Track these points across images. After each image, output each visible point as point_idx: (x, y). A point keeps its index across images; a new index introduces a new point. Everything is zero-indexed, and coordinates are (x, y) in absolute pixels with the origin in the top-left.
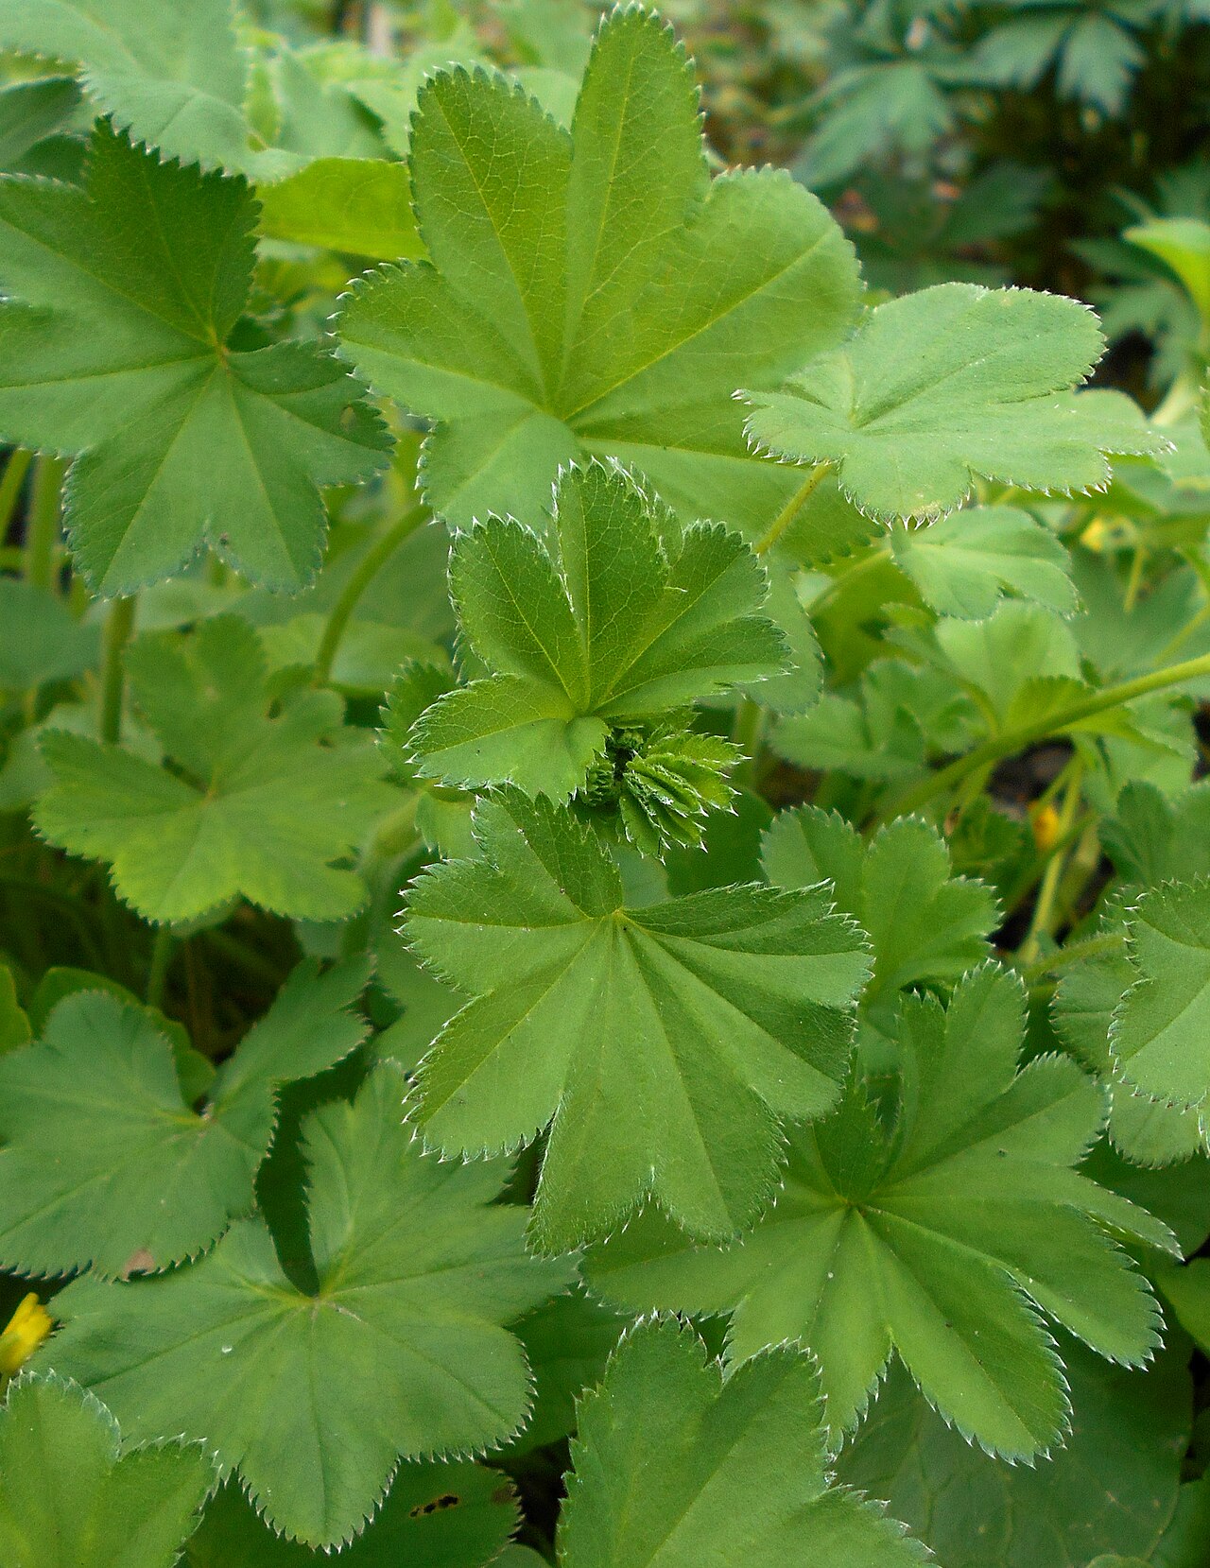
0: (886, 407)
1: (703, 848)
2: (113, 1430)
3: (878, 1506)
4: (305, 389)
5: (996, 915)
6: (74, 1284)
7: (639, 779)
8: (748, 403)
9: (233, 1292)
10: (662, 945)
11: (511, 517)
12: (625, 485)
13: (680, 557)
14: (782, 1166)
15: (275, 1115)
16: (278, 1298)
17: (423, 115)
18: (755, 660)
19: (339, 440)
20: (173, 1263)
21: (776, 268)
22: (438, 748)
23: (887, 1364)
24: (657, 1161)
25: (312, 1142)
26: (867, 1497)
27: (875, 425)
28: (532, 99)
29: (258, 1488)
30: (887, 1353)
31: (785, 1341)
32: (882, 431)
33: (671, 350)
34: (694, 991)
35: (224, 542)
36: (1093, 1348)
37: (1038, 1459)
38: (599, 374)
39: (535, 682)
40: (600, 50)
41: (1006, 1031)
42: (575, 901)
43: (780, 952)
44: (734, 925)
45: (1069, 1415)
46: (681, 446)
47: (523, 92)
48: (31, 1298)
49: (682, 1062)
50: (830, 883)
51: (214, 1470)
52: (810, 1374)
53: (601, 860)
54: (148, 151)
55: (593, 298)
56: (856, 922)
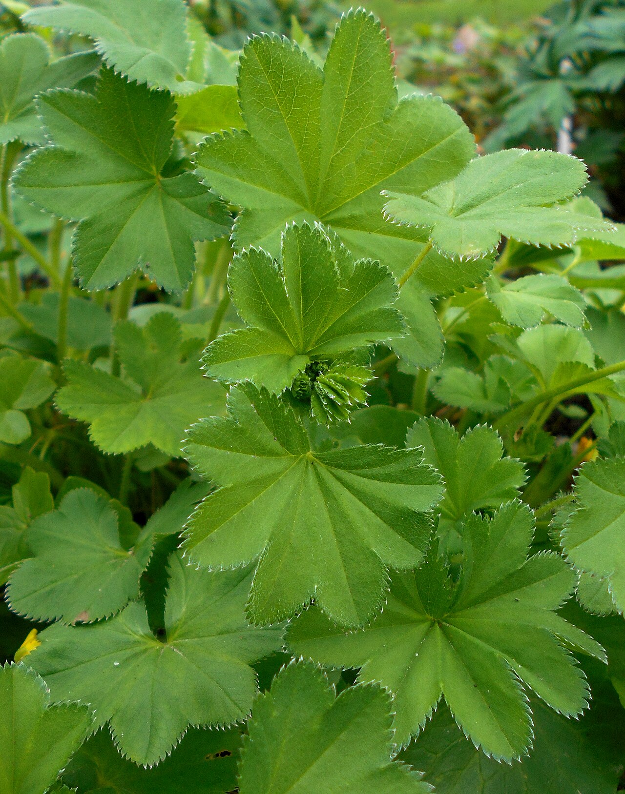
0: (469, 207)
1: (349, 421)
2: (47, 694)
3: (418, 774)
4: (193, 195)
5: (525, 478)
6: (52, 626)
7: (320, 385)
8: (387, 196)
9: (124, 636)
10: (332, 473)
11: (261, 248)
12: (319, 235)
13: (351, 276)
14: (387, 592)
15: (152, 551)
16: (145, 641)
17: (246, 58)
18: (387, 330)
19: (206, 220)
20: (97, 619)
21: (431, 145)
22: (217, 362)
23: (437, 702)
24: (318, 583)
25: (172, 566)
26: (412, 769)
27: (462, 216)
28: (303, 52)
29: (118, 732)
30: (439, 696)
31: (373, 681)
32: (465, 218)
33: (376, 184)
34: (346, 498)
35: (148, 267)
36: (549, 705)
37: (514, 761)
38: (338, 194)
39: (271, 334)
40: (341, 30)
41: (522, 537)
42: (283, 445)
43: (393, 482)
44: (369, 465)
45: (532, 739)
46: (378, 232)
47: (299, 48)
48: (34, 631)
49: (337, 533)
50: (422, 447)
51: (92, 720)
52: (387, 700)
53: (297, 424)
54: (122, 76)
55: (336, 156)
56: (436, 470)
